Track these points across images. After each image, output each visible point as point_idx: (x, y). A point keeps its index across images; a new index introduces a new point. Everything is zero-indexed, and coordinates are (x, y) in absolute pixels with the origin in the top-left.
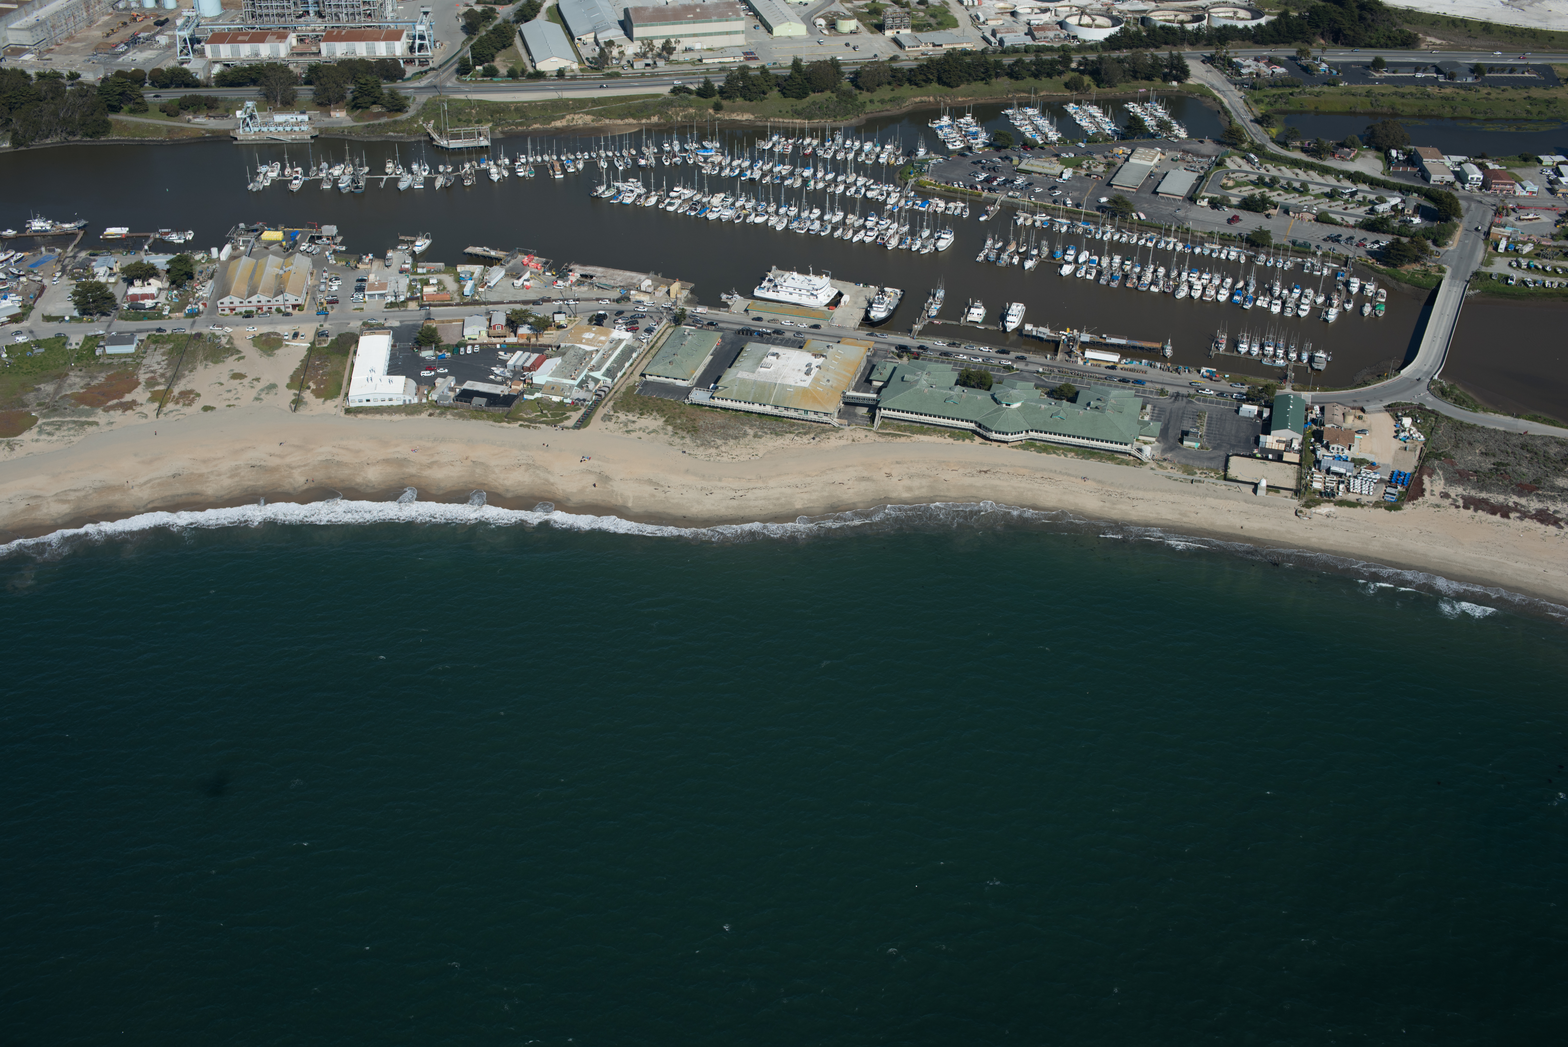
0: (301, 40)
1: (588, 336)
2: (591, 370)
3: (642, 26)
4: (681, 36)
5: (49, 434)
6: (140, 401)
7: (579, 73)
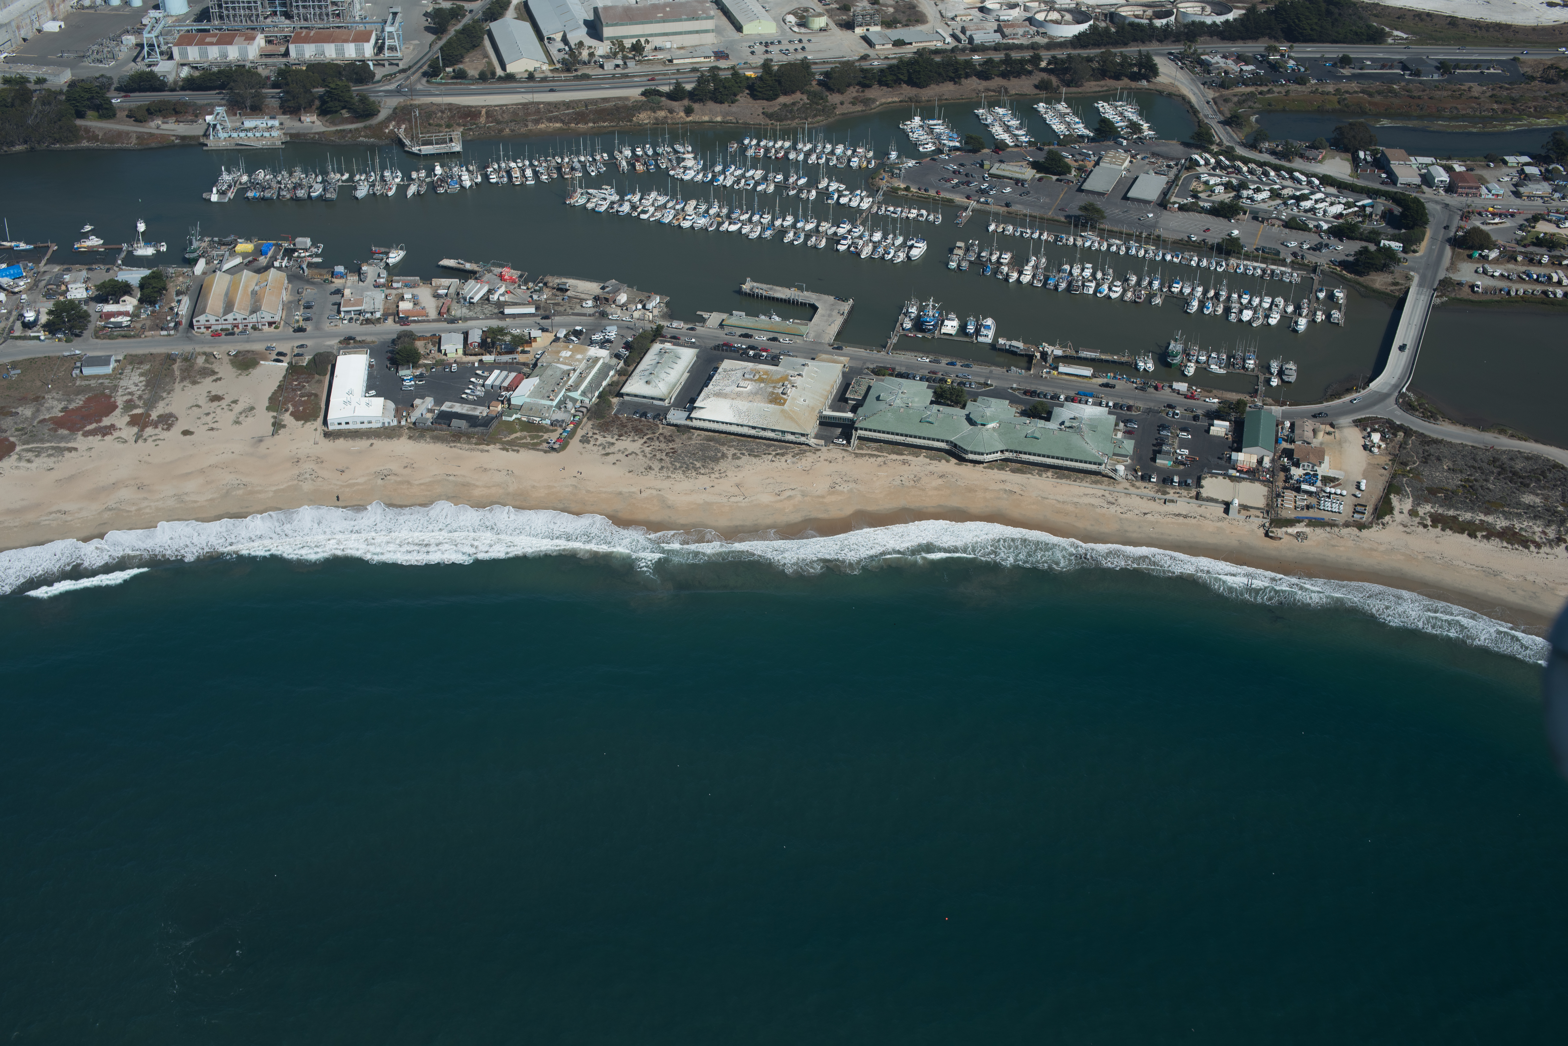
0: (269, 42)
1: (566, 354)
2: (568, 390)
3: (612, 26)
4: (651, 35)
5: (29, 461)
6: (118, 425)
7: (550, 74)
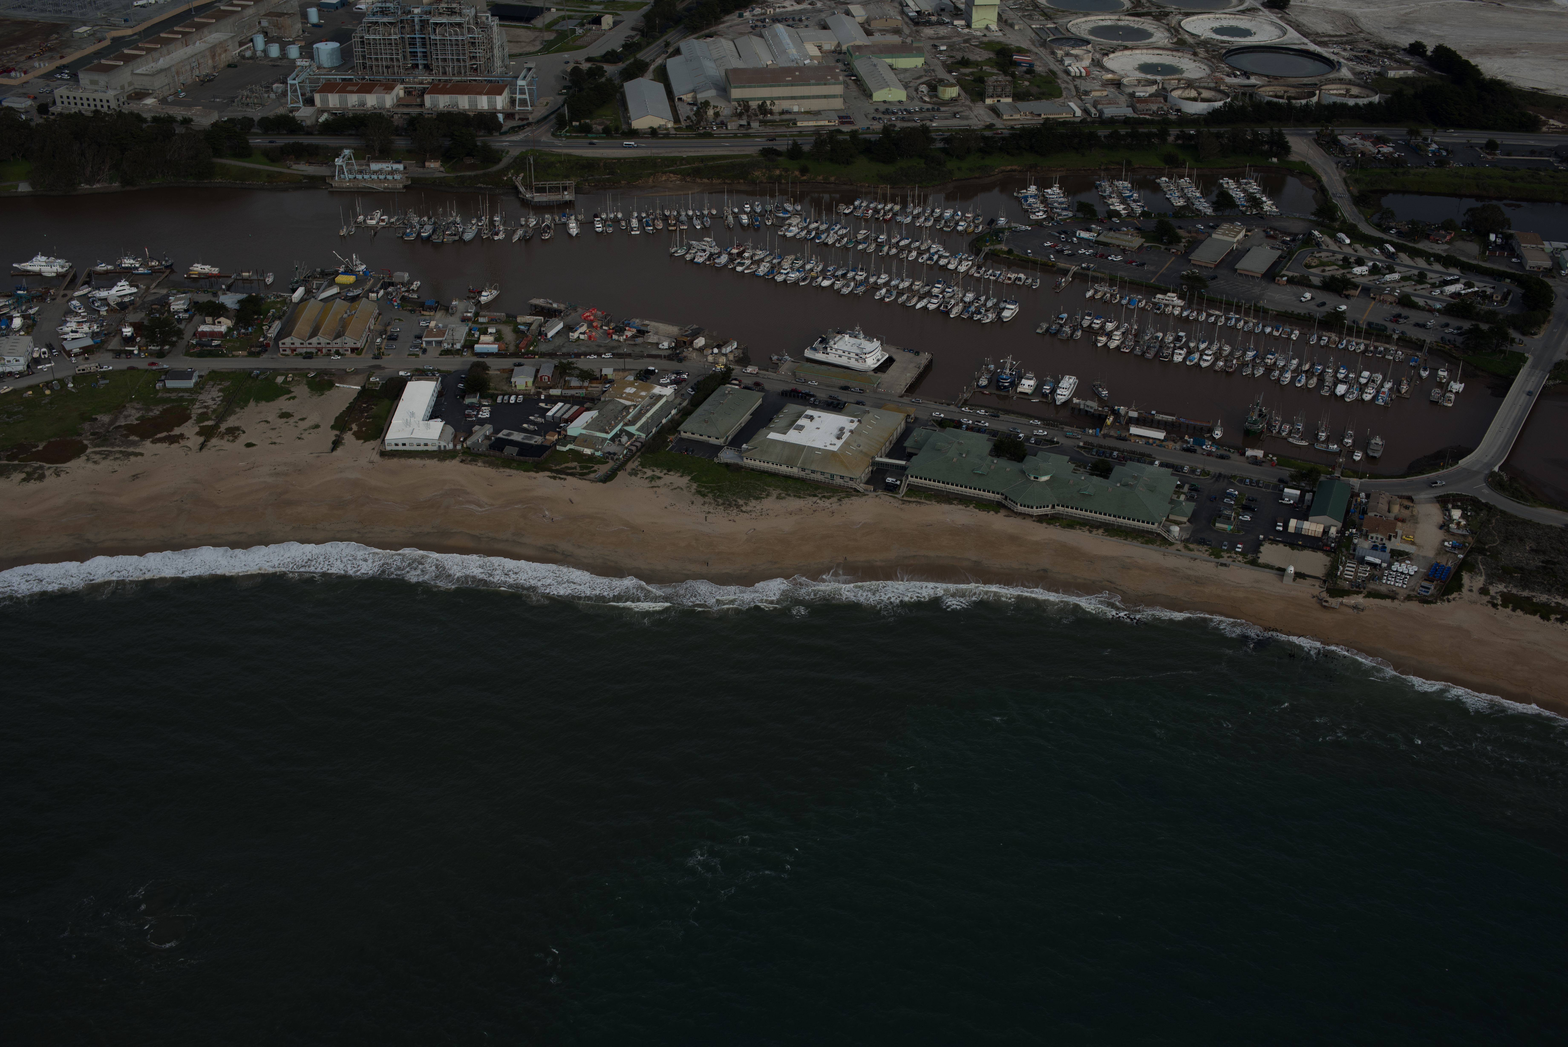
0: (408, 92)
1: (631, 390)
2: (626, 425)
3: (740, 87)
4: (779, 98)
5: (95, 462)
6: (187, 434)
7: (673, 132)
